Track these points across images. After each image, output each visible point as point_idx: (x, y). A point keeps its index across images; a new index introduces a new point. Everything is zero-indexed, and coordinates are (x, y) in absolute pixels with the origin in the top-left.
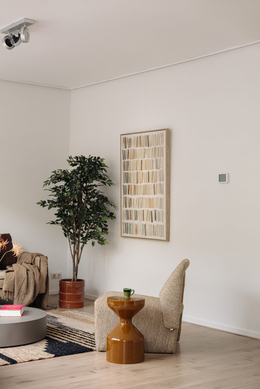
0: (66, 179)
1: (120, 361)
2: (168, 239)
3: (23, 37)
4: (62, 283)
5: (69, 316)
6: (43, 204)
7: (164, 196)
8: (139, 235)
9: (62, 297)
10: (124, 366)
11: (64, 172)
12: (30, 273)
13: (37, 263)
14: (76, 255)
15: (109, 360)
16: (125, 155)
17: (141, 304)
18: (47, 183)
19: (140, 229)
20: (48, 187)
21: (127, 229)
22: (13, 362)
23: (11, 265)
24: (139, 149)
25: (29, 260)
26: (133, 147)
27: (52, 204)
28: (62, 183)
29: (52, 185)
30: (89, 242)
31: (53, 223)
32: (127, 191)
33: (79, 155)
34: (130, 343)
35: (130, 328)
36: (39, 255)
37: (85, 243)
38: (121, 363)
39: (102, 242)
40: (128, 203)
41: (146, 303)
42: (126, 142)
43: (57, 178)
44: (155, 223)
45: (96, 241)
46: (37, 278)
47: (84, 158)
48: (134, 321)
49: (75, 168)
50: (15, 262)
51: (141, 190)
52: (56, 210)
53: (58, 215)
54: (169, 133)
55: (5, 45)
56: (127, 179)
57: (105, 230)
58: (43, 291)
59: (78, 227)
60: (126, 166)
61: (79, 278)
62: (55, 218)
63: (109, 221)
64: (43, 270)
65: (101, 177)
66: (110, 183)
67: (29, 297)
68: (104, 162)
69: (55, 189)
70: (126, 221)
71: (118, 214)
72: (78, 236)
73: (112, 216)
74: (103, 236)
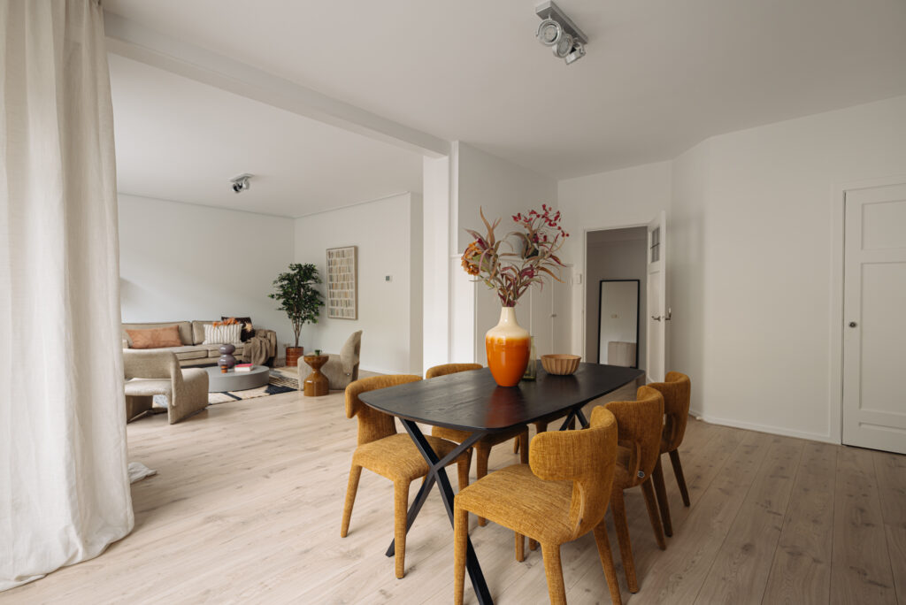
0: (288, 279)
1: (312, 395)
2: (357, 318)
3: (244, 186)
4: (288, 350)
5: (293, 371)
6: (273, 296)
7: (354, 290)
8: (339, 316)
9: (287, 359)
10: (316, 398)
11: (288, 275)
12: (263, 344)
13: (269, 337)
14: (297, 330)
15: (305, 395)
16: (330, 263)
17: (326, 358)
18: (275, 282)
19: (340, 312)
20: (276, 285)
21: (332, 312)
22: (239, 399)
23: (249, 338)
24: (338, 259)
25: (263, 334)
26: (334, 258)
27: (280, 297)
28: (286, 282)
29: (279, 284)
30: (306, 321)
31: (280, 309)
32: (331, 287)
33: (297, 263)
34: (318, 383)
35: (319, 374)
36: (270, 331)
37: (303, 322)
38: (313, 395)
39: (314, 321)
40: (332, 295)
41: (330, 358)
42: (330, 254)
43: (283, 279)
44: (349, 308)
45: (311, 321)
46: (268, 346)
47: (300, 265)
48: (322, 370)
49: (296, 271)
50: (254, 336)
51: (340, 287)
52: (282, 300)
53: (284, 303)
54: (356, 249)
55: (233, 190)
56: (331, 280)
57: (317, 314)
58: (273, 355)
59: (298, 312)
60: (330, 270)
61: (300, 345)
62: (282, 306)
63: (319, 307)
64: (273, 341)
65: (313, 278)
66: (320, 282)
67: (262, 359)
68: (316, 268)
69: (282, 286)
70: (330, 307)
71: (326, 302)
72: (298, 318)
73: (322, 304)
74: (316, 317)
